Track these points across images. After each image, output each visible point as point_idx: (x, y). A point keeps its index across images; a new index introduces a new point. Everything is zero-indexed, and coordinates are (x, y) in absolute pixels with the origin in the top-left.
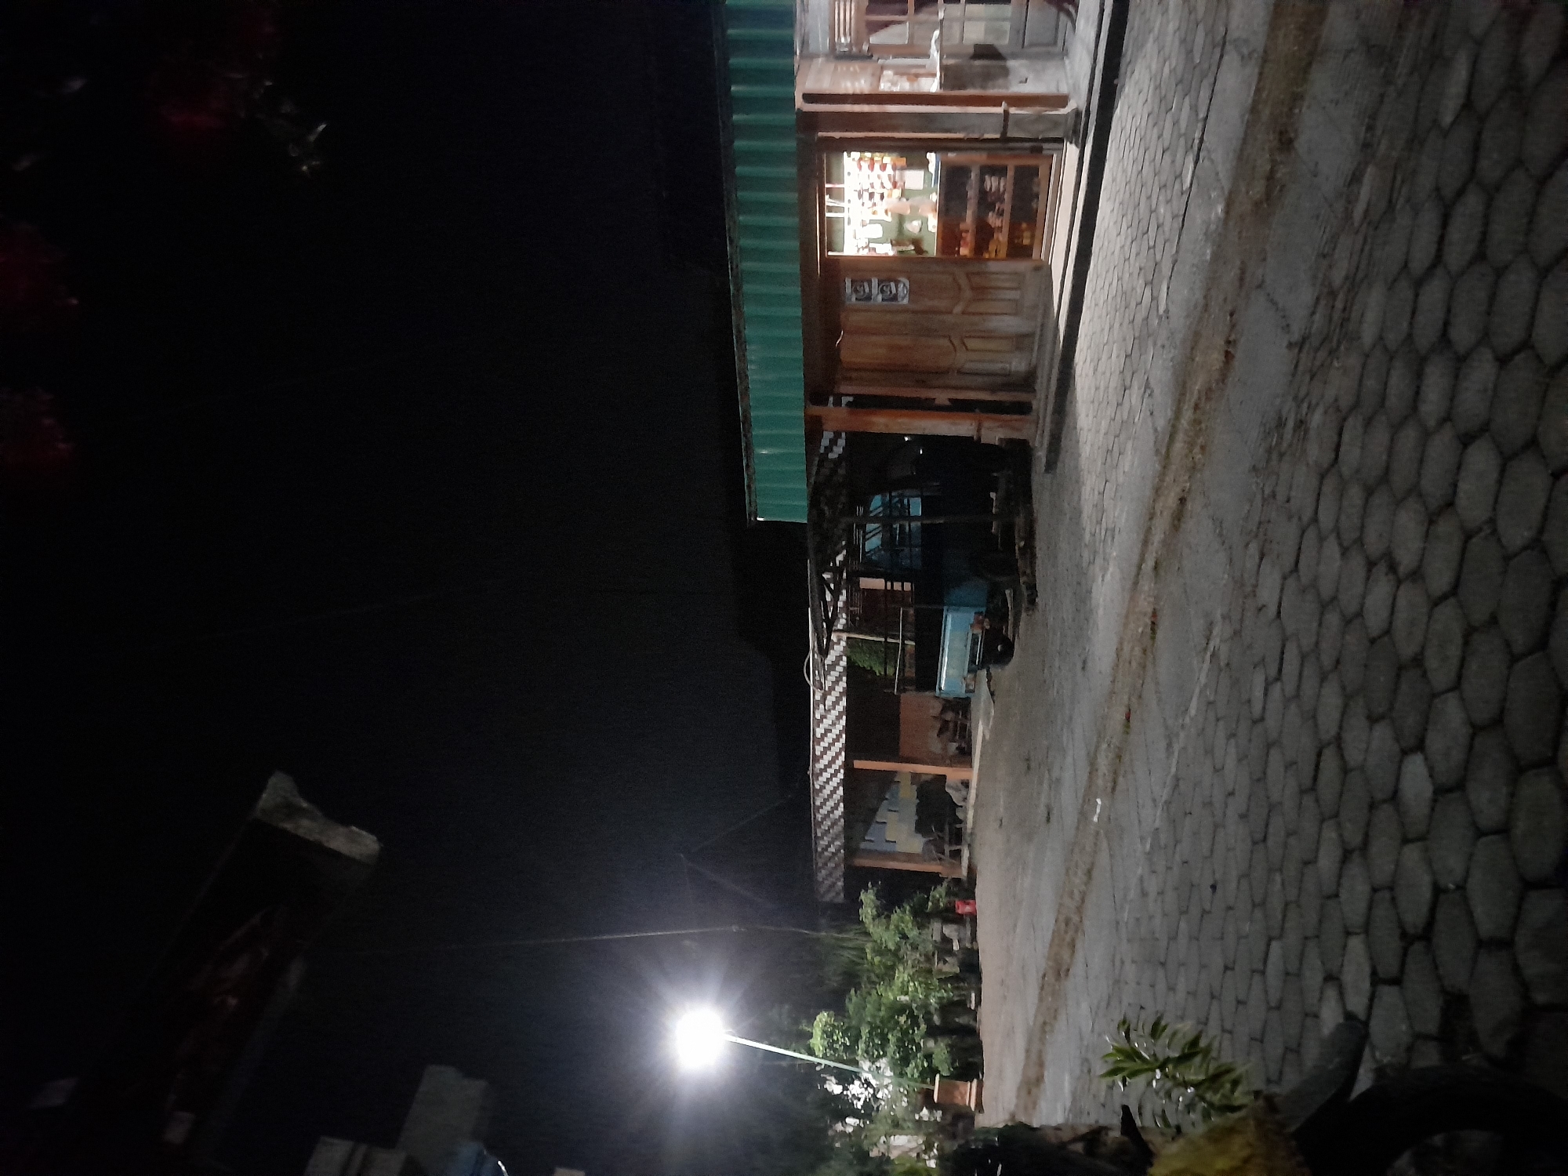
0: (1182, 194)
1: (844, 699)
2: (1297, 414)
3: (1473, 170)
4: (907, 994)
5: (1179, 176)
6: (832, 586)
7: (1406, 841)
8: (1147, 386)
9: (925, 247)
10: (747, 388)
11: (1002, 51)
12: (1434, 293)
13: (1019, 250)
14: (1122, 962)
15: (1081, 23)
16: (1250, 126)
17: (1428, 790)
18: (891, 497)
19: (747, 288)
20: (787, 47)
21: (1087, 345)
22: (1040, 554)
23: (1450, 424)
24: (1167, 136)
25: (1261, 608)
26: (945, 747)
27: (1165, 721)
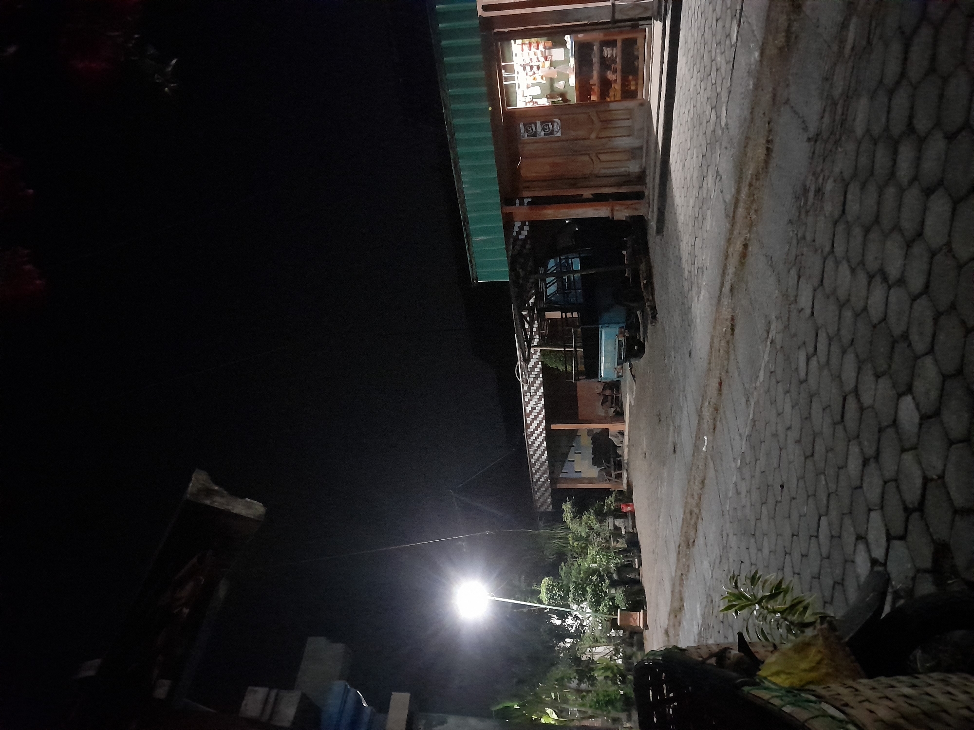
0: (731, 47)
1: (542, 388)
2: (816, 184)
3: (924, 13)
4: (596, 563)
5: (728, 36)
6: (528, 319)
7: (903, 450)
8: (718, 174)
9: (569, 97)
10: (464, 199)
12: (901, 100)
13: (629, 94)
14: (728, 535)
17: (916, 418)
18: (560, 260)
19: (458, 135)
21: (677, 151)
22: (657, 287)
23: (917, 183)
24: (718, 9)
25: (801, 311)
26: (607, 412)
27: (744, 385)
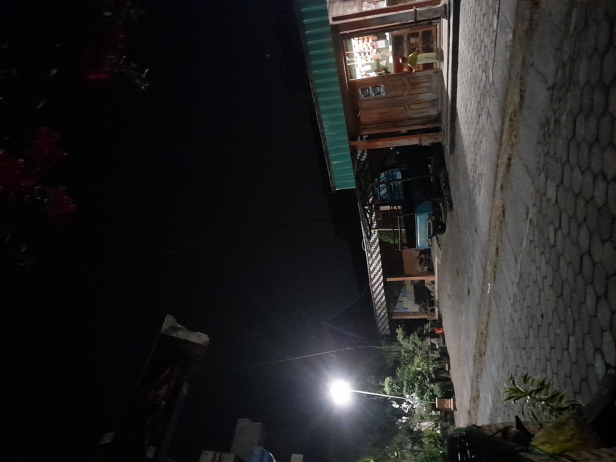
0: (494, 32)
2: (555, 117)
4: (420, 367)
5: (491, 25)
6: (369, 211)
8: (489, 113)
9: (389, 70)
10: (325, 139)
14: (507, 348)
18: (388, 173)
19: (320, 99)
21: (461, 100)
22: (452, 187)
24: (484, 9)
25: (549, 200)
26: (423, 269)
27: (513, 249)
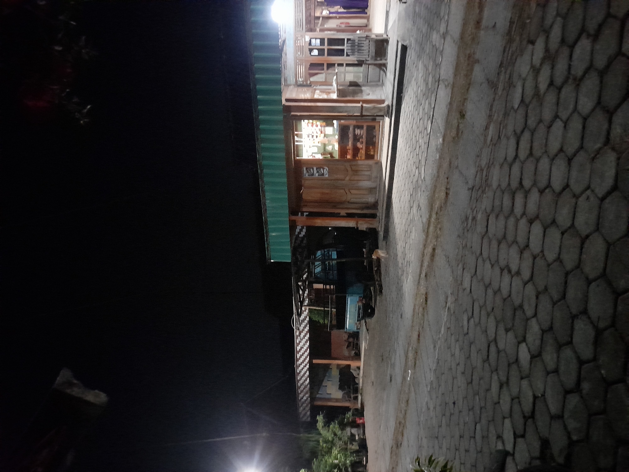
0: (427, 135)
1: (308, 334)
2: (472, 215)
3: (526, 124)
4: (337, 459)
5: (426, 129)
6: (302, 287)
7: (522, 378)
8: (419, 206)
9: (334, 155)
10: (266, 210)
11: (360, 84)
12: (516, 169)
13: (369, 157)
14: (422, 439)
15: (388, 74)
16: (449, 111)
17: (529, 357)
18: (324, 252)
19: (265, 171)
20: (279, 82)
21: (396, 191)
22: (383, 272)
23: (525, 216)
24: (421, 113)
25: (464, 290)
26: (350, 353)
27: (432, 336)
